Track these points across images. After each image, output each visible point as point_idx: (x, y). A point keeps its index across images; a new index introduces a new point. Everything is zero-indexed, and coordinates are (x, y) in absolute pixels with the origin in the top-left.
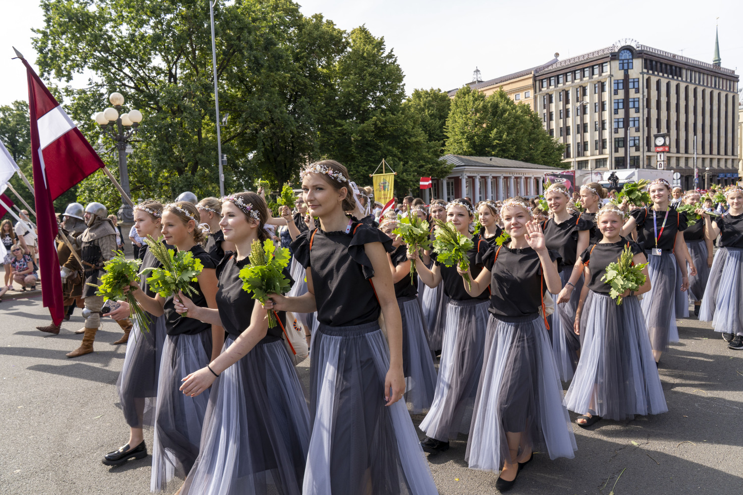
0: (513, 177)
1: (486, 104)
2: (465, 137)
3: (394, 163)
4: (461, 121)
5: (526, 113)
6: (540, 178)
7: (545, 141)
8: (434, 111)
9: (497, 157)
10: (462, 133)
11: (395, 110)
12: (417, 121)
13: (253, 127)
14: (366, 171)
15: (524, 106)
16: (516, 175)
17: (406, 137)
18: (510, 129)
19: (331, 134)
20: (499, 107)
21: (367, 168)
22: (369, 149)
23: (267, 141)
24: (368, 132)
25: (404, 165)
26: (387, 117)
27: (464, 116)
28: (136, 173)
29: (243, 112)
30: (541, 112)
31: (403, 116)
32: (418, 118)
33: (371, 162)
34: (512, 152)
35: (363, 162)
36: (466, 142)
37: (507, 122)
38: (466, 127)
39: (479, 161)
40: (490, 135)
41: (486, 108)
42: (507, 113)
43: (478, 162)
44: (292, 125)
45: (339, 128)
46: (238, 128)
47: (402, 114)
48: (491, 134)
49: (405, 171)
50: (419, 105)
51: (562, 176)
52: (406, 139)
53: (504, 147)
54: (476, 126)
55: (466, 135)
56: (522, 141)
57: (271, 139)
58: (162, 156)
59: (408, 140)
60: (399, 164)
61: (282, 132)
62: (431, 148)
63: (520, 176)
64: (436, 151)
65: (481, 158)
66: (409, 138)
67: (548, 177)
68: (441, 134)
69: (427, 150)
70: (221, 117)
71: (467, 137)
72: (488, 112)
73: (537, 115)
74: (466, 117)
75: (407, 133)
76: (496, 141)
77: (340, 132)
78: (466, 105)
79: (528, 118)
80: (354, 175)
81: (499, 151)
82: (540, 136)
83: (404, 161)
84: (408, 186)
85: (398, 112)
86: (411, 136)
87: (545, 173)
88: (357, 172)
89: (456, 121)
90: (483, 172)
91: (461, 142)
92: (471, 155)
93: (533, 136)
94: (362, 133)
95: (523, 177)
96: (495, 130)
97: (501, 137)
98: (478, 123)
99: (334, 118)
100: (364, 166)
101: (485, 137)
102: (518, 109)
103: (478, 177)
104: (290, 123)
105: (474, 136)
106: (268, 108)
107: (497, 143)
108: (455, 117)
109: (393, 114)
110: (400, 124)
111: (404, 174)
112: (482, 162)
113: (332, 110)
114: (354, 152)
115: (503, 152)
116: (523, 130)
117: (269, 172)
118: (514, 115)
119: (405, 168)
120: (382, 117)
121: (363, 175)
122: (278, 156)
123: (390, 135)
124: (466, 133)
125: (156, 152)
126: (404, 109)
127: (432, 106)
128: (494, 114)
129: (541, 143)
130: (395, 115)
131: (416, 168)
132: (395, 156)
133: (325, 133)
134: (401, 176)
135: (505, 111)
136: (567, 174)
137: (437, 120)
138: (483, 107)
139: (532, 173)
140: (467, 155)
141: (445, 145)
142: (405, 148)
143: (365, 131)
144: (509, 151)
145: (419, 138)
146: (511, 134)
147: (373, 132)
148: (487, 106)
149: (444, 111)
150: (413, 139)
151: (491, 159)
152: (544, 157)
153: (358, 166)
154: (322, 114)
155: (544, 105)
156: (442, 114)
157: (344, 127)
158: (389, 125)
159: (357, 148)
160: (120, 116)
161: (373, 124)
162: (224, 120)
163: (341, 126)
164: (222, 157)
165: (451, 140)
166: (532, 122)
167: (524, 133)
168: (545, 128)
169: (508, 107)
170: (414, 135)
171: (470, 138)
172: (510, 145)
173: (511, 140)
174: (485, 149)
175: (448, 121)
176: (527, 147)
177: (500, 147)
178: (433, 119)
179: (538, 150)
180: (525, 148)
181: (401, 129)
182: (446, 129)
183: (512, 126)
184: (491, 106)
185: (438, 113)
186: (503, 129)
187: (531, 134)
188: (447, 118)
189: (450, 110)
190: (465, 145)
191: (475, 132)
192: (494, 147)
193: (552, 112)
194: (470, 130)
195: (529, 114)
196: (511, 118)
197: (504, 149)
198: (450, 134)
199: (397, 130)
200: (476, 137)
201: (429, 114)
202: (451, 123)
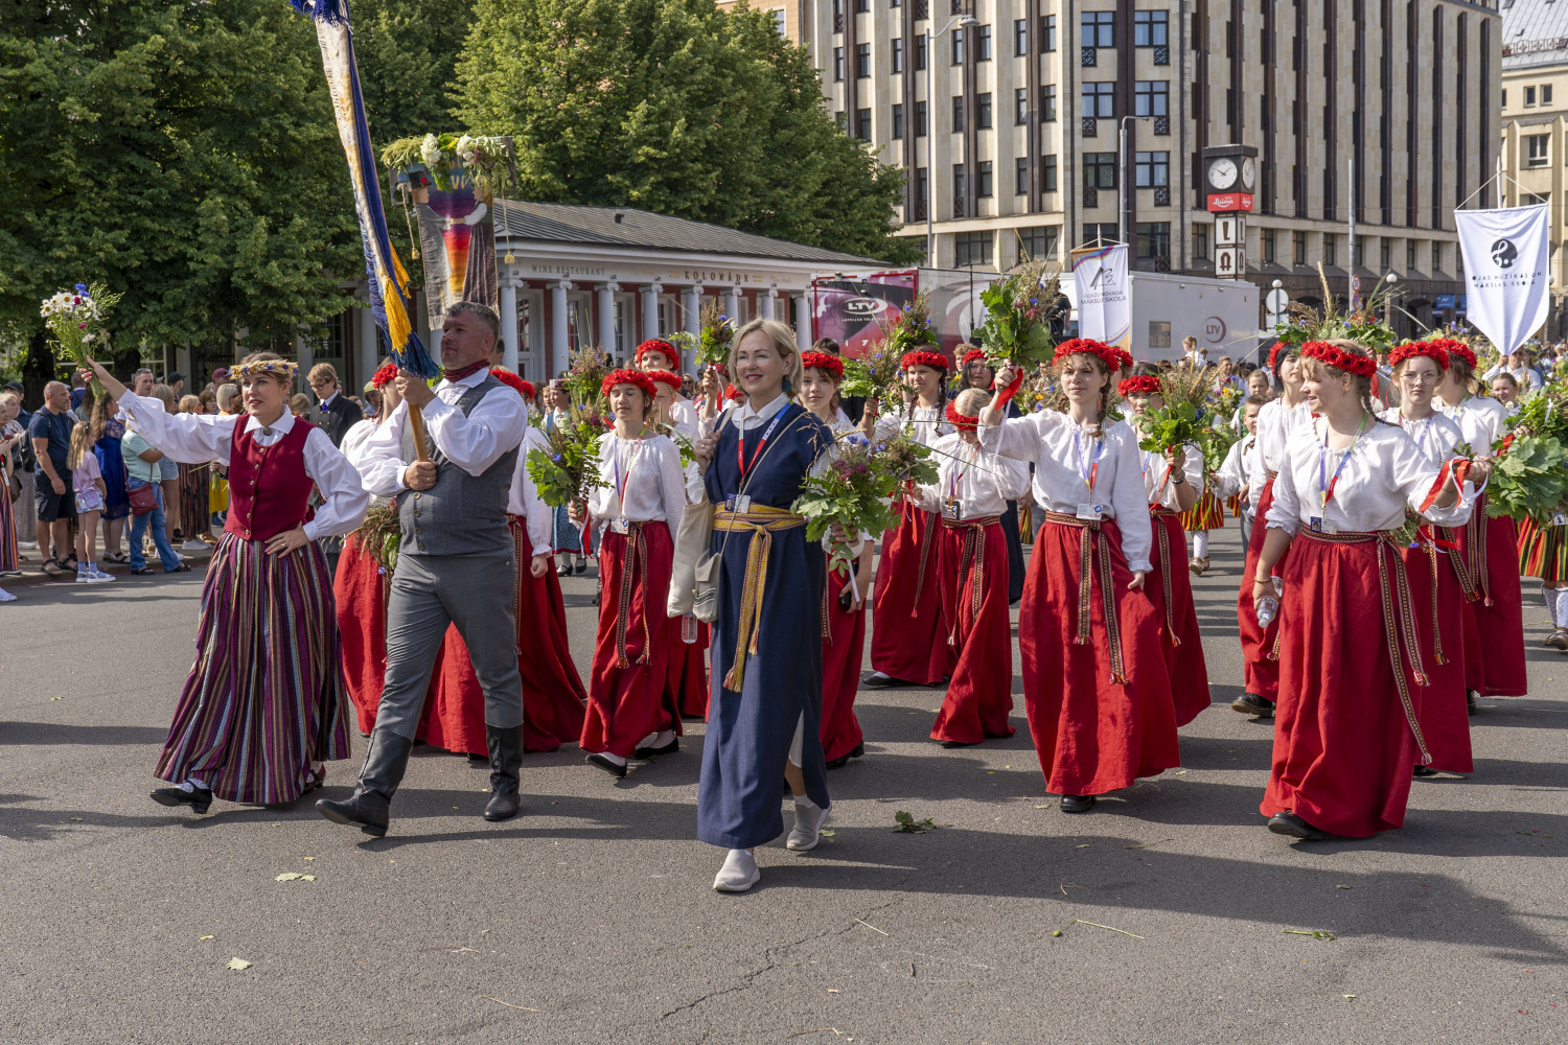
0: (698, 289)
2: (529, 127)
3: (231, 218)
4: (512, 64)
5: (761, 45)
6: (800, 293)
7: (828, 156)
8: (415, 21)
9: (649, 209)
10: (515, 109)
11: (243, 12)
14: (121, 248)
15: (756, 18)
16: (709, 282)
17: (286, 121)
18: (701, 101)
20: (659, 20)
21: (122, 236)
22: (133, 159)
24: (127, 92)
25: (272, 230)
26: (209, 39)
27: (525, 45)
30: (823, 48)
31: (272, 37)
33: (149, 214)
34: (704, 191)
35: (107, 211)
36: (532, 145)
37: (688, 79)
38: (532, 89)
39: (572, 223)
40: (624, 125)
41: (607, 21)
42: (689, 43)
43: (565, 227)
45: (10, 73)
47: (268, 28)
48: (627, 118)
49: (276, 252)
51: (873, 290)
52: (283, 130)
53: (676, 174)
54: (571, 87)
55: (531, 118)
56: (743, 150)
59: (292, 132)
60: (252, 225)
63: (725, 283)
65: (585, 210)
66: (297, 125)
67: (825, 294)
68: (439, 112)
71: (536, 128)
72: (615, 37)
73: (805, 55)
74: (531, 53)
75: (286, 102)
76: (646, 148)
79: (764, 65)
80: (69, 260)
81: (656, 186)
82: (812, 136)
83: (276, 216)
84: (289, 312)
85: (251, 23)
86: (301, 118)
87: (813, 277)
88: (82, 247)
89: (494, 64)
90: (585, 266)
92: (551, 197)
93: (783, 135)
94: (102, 97)
95: (737, 291)
96: (642, 107)
97: (664, 133)
98: (579, 75)
101: (605, 127)
102: (729, 29)
103: (566, 284)
105: (561, 125)
107: (651, 158)
108: (489, 48)
109: (233, 28)
112: (586, 226)
115: (672, 193)
116: (744, 111)
118: (716, 52)
119: (279, 240)
120: (189, 37)
121: (107, 265)
123: (220, 109)
124: (532, 110)
128: (641, 43)
129: (812, 163)
130: (237, 30)
132: (238, 191)
134: (260, 274)
135: (678, 35)
136: (892, 282)
137: (425, 53)
138: (598, 13)
139: (771, 273)
140: (537, 199)
142: (280, 162)
143: (116, 88)
144: (693, 186)
146: (704, 123)
147: (144, 93)
148: (612, 13)
149: (451, 21)
151: (618, 218)
152: (825, 216)
153: (87, 227)
155: (837, 17)
156: (445, 31)
157: (29, 67)
158: (214, 69)
159: (83, 150)
161: (150, 64)
163: (19, 61)
166: (784, 81)
167: (748, 122)
168: (839, 105)
169: (693, 21)
170: (317, 111)
171: (545, 134)
172: (699, 166)
173: (703, 146)
174: (603, 176)
175: (467, 59)
176: (761, 174)
177: (658, 171)
178: (408, 50)
179: (800, 188)
180: (754, 177)
181: (266, 89)
182: (456, 92)
183: (705, 91)
184: (628, 12)
185: (428, 27)
186: (672, 103)
187: (776, 125)
188: (463, 48)
189: (474, 19)
190: (528, 161)
191: (566, 111)
192: (637, 172)
193: (865, 45)
194: (549, 103)
195: (773, 50)
196: (700, 62)
197: (676, 179)
198: (472, 112)
199: (250, 93)
200: (569, 130)
201: (392, 30)
202: (474, 68)
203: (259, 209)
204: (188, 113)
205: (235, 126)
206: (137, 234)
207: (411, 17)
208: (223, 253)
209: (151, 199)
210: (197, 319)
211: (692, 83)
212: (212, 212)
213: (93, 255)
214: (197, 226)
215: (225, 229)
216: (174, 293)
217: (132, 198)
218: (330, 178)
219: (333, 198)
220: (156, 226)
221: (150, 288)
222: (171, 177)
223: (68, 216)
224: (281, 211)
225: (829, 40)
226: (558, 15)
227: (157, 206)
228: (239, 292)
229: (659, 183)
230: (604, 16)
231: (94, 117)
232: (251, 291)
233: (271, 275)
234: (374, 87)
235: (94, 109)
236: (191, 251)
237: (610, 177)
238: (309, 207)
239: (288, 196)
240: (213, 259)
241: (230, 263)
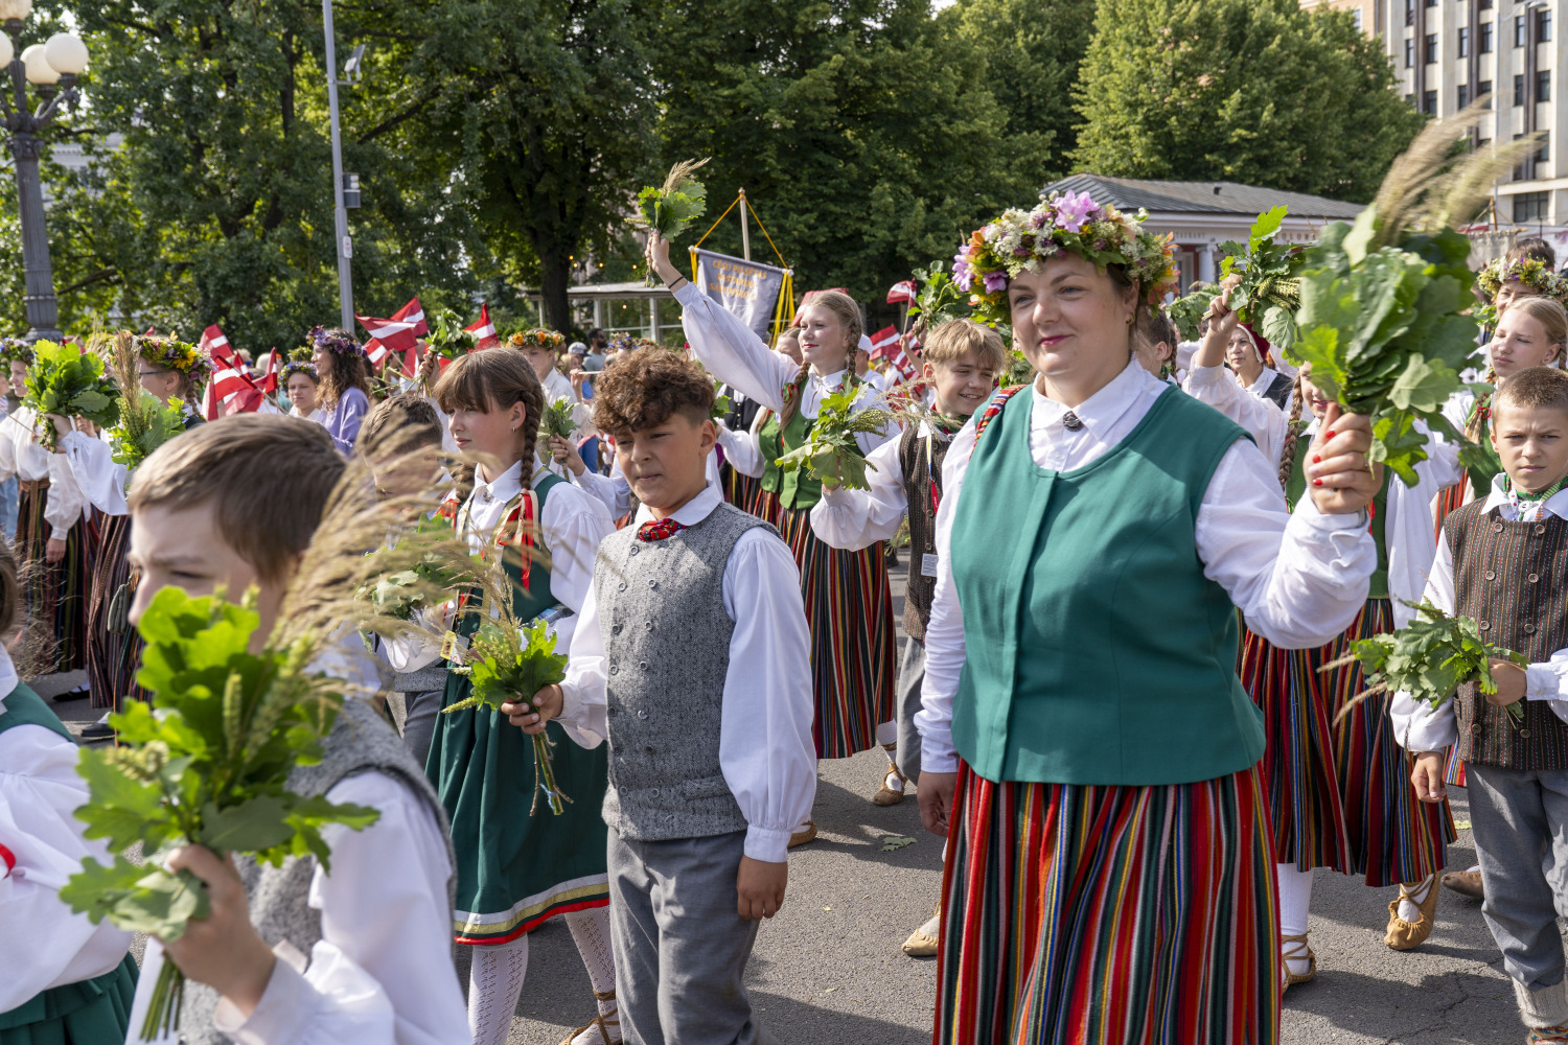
1: (1208, 10)
2: (1140, 118)
3: (897, 201)
4: (1127, 67)
5: (1340, 38)
7: (1401, 130)
8: (1046, 37)
9: (1242, 182)
10: (1129, 104)
11: (907, 33)
12: (975, 66)
13: (455, 86)
14: (810, 227)
15: (1336, 15)
17: (939, 119)
18: (1285, 92)
19: (701, 110)
20: (1251, 21)
21: (811, 218)
22: (821, 156)
23: (500, 132)
24: (816, 102)
25: (929, 209)
26: (880, 57)
27: (1138, 50)
28: (89, 231)
29: (419, 39)
30: (1395, 39)
31: (930, 51)
32: (979, 58)
33: (833, 200)
35: (800, 199)
36: (1142, 133)
37: (1276, 70)
38: (1143, 87)
39: (1176, 196)
40: (1220, 112)
41: (1208, 25)
42: (1278, 40)
43: (1171, 200)
44: (573, 80)
45: (726, 93)
46: (409, 89)
47: (926, 44)
48: (1223, 107)
49: (933, 227)
50: (996, 14)
52: (939, 127)
53: (1265, 152)
54: (1176, 82)
55: (1141, 111)
56: (1324, 128)
57: (513, 124)
58: (164, 178)
59: (945, 128)
60: (913, 205)
61: (548, 103)
62: (1019, 153)
63: (1309, 242)
64: (1032, 164)
65: (1187, 185)
66: (949, 123)
68: (1065, 109)
69: (1003, 161)
70: (342, 57)
71: (1146, 118)
72: (1214, 39)
73: (1378, 45)
74: (1142, 56)
75: (941, 105)
76: (1240, 131)
77: (731, 103)
78: (1144, 16)
79: (1342, 54)
81: (1248, 162)
82: (1385, 114)
83: (932, 198)
85: (913, 41)
86: (953, 116)
88: (781, 228)
89: (1111, 68)
90: (1189, 231)
91: (1127, 136)
92: (1158, 175)
93: (1362, 113)
96: (1237, 96)
97: (1256, 117)
98: (1185, 71)
99: (711, 58)
100: (807, 211)
101: (1204, 116)
102: (1313, 26)
104: (565, 76)
105: (1168, 115)
106: (497, 27)
107: (1243, 139)
108: (1107, 54)
109: (898, 45)
110: (920, 78)
111: (930, 236)
112: (1188, 199)
113: (705, 34)
114: (773, 169)
115: (1263, 168)
116: (1326, 95)
117: (510, 231)
118: (1301, 46)
119: (934, 217)
120: (864, 55)
121: (800, 241)
122: (538, 180)
123: (889, 112)
124: (1142, 104)
125: (146, 165)
126: (932, 30)
127: (1040, 19)
128: (1235, 43)
130: (902, 48)
131: (968, 218)
132: (903, 178)
133: (684, 106)
134: (919, 244)
135: (1268, 32)
137: (1054, 63)
138: (1199, 20)
140: (1146, 178)
141: (1076, 145)
142: (935, 153)
143: (807, 99)
144: (1280, 162)
145: (979, 124)
146: (1290, 108)
147: (830, 103)
148: (1211, 19)
149: (1075, 36)
150: (961, 127)
151: (1217, 191)
153: (785, 212)
154: (673, 46)
155: (1408, 13)
156: (1070, 44)
157: (740, 87)
158: (884, 80)
159: (783, 151)
160: (17, 55)
161: (833, 79)
162: (350, 64)
163: (732, 83)
164: (346, 183)
165: (1096, 128)
166: (1360, 67)
167: (1330, 104)
168: (1409, 87)
169: (1281, 21)
170: (966, 112)
171: (1155, 123)
172: (1285, 143)
173: (1289, 126)
174: (1202, 156)
175: (1088, 65)
176: (1339, 147)
177: (1250, 149)
178: (1039, 61)
179: (1374, 159)
180: (1334, 152)
181: (924, 93)
182: (1080, 92)
183: (1292, 81)
184: (1225, 17)
185: (1057, 41)
186: (1263, 91)
187: (1353, 106)
188: (1085, 56)
189: (1094, 31)
190: (1139, 146)
191: (1172, 104)
192: (1231, 152)
193: (1433, 36)
194: (1157, 97)
195: (1352, 42)
196: (1288, 56)
197: (1265, 157)
198: (1093, 108)
199: (912, 98)
200: (1173, 119)
201: (1027, 45)
202: (1095, 72)
203: (918, 191)
204: (865, 118)
205: (900, 127)
206: (823, 217)
207: (1041, 33)
208: (891, 229)
209: (834, 188)
210: (869, 282)
211: (1280, 73)
212: (882, 195)
213: (789, 233)
214: (870, 207)
215: (892, 209)
216: (850, 261)
217: (819, 187)
218: (976, 165)
219: (978, 181)
220: (837, 209)
221: (834, 258)
222: (849, 172)
223: (770, 204)
224: (936, 193)
225: (1401, 32)
226: (1165, 24)
227: (839, 193)
228: (903, 259)
229: (1251, 160)
230: (1205, 22)
231: (791, 123)
232: (911, 258)
233: (928, 245)
234: (1012, 93)
235: (790, 117)
236: (866, 227)
237: (1207, 157)
238: (959, 189)
239: (942, 181)
240: (882, 233)
241: (895, 236)
